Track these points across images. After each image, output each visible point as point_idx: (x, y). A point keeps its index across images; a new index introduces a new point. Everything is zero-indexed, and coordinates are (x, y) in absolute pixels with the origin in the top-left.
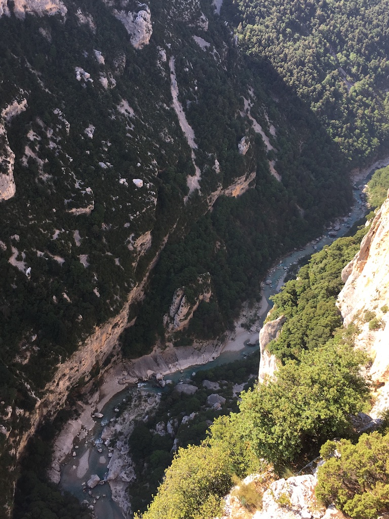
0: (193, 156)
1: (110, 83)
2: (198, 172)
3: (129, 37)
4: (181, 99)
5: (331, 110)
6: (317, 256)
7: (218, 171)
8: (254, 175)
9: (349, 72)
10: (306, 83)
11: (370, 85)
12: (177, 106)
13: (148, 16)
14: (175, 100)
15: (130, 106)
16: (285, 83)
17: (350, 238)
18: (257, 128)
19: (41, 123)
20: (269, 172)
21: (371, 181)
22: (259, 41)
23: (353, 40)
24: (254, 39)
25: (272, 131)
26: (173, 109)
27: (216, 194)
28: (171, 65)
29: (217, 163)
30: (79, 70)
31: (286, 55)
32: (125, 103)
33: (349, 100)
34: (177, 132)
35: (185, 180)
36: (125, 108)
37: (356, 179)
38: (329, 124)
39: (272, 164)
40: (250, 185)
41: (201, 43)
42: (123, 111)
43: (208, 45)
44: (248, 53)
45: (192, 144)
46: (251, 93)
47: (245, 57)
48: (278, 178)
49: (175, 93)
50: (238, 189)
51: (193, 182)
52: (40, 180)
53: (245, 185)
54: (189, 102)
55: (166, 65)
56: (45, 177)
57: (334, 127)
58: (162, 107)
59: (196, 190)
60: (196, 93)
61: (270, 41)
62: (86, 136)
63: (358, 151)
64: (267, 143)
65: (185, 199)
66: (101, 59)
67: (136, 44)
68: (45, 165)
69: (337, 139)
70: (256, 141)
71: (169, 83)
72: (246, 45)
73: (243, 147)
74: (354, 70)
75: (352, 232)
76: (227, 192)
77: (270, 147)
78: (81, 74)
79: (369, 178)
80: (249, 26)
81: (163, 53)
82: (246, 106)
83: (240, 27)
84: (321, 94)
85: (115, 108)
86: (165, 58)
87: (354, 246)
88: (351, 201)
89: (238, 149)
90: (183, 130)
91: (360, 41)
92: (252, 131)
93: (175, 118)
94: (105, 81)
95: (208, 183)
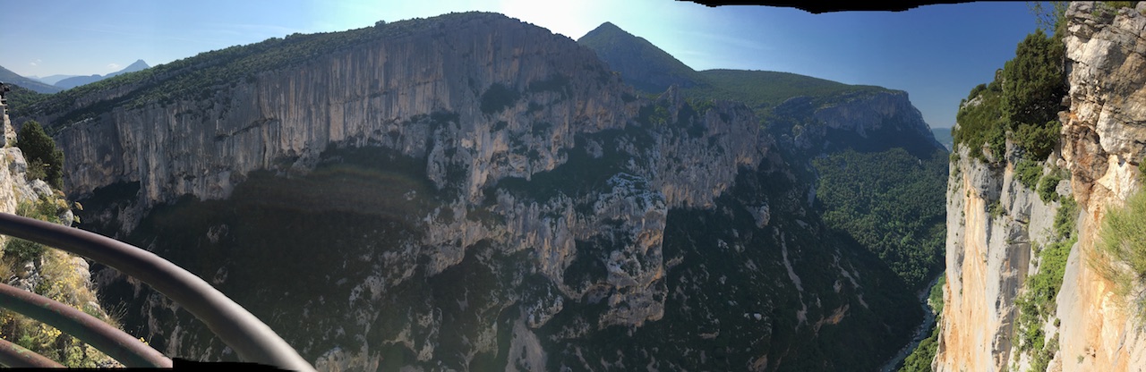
0: (801, 296)
1: (741, 249)
2: (805, 308)
3: (755, 221)
4: (789, 258)
5: (893, 256)
6: (910, 358)
7: (819, 305)
8: (847, 306)
9: (898, 232)
10: (873, 242)
11: (912, 238)
12: (786, 262)
13: (768, 209)
14: (785, 259)
15: (754, 263)
16: (859, 244)
17: (929, 338)
18: (846, 274)
19: (690, 272)
20: (859, 303)
21: (931, 295)
22: (839, 220)
23: (895, 213)
24: (836, 219)
25: (856, 274)
26: (784, 265)
27: (819, 323)
28: (782, 237)
29: (819, 300)
30: (720, 241)
31: (857, 227)
32: (750, 261)
33: (902, 249)
34: (787, 280)
35: (796, 315)
36: (750, 264)
37: (921, 296)
38: (893, 266)
39: (860, 297)
40: (845, 314)
41: (802, 224)
42: (749, 267)
43: (806, 224)
44: (833, 227)
45: (799, 288)
46: (838, 251)
47: (831, 230)
48: (866, 306)
49: (785, 255)
50: (837, 318)
51: (802, 315)
52: (683, 310)
53: (842, 314)
54: (795, 260)
55: (779, 237)
56: (687, 308)
57: (897, 266)
58: (776, 264)
59: (804, 321)
60: (800, 254)
61: (846, 220)
62: (720, 282)
63: (917, 279)
64: (854, 283)
65: (796, 329)
66: (737, 234)
67: (759, 225)
68: (688, 300)
69: (901, 274)
70: (846, 282)
71: (780, 248)
72: (831, 223)
73: (837, 287)
74: (900, 231)
75: (930, 334)
76: (828, 321)
77: (857, 286)
78: (722, 244)
79: (929, 293)
80: (831, 212)
81: (777, 230)
82: (836, 260)
83: (825, 213)
84: (884, 248)
85: (743, 264)
86: (778, 233)
87: (934, 343)
88: (922, 313)
89: (833, 289)
90: (791, 278)
91: (900, 214)
92: (842, 276)
93: (786, 271)
94: (738, 247)
95: (813, 315)
